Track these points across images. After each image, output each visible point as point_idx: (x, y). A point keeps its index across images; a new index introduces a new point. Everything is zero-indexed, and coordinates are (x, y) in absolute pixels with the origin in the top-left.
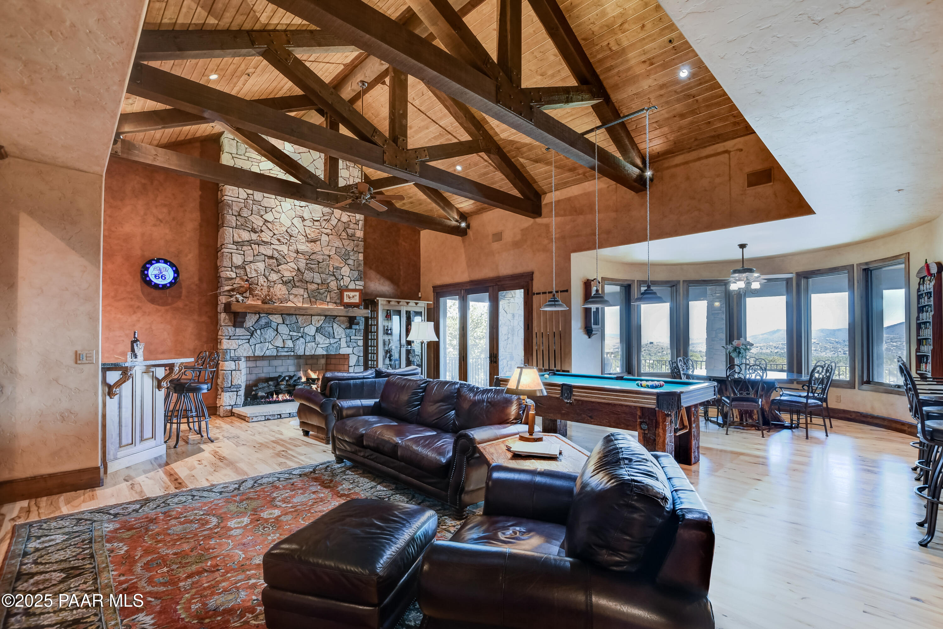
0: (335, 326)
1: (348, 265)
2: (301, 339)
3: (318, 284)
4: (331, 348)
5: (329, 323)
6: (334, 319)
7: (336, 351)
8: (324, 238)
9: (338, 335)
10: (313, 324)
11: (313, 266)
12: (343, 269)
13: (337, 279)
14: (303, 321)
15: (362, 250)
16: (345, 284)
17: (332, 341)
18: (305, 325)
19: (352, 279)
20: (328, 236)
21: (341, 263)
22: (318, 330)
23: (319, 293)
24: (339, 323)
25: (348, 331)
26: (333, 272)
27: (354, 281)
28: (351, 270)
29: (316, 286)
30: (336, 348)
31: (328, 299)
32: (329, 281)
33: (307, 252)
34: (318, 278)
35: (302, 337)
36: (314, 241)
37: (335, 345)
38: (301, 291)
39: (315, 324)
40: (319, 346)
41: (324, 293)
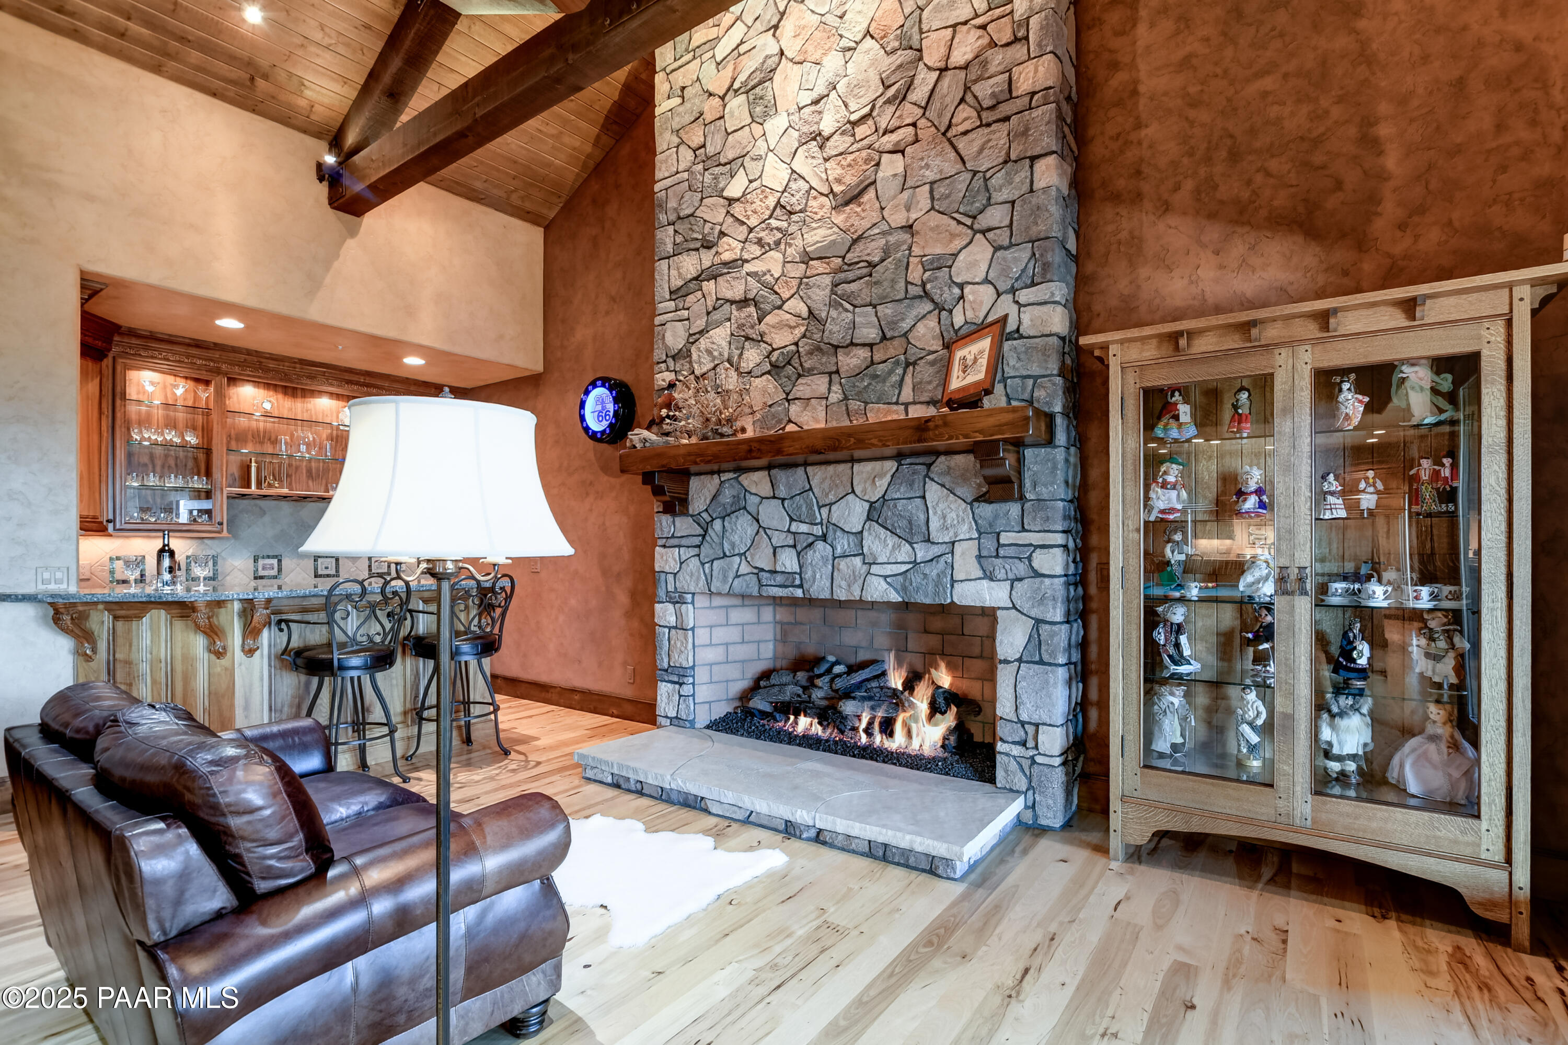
0: (933, 492)
1: (984, 232)
2: (820, 545)
3: (871, 346)
4: (916, 579)
5: (911, 485)
6: (929, 466)
7: (936, 594)
8: (892, 166)
9: (944, 528)
10: (858, 490)
11: (854, 287)
12: (961, 257)
13: (939, 307)
14: (826, 485)
15: (1049, 141)
16: (970, 315)
17: (923, 552)
18: (832, 498)
19: (1002, 287)
20: (903, 152)
21: (953, 236)
22: (874, 513)
23: (875, 377)
24: (947, 480)
25: (986, 510)
26: (924, 285)
27: (1013, 291)
28: (997, 249)
29: (863, 353)
30: (938, 583)
31: (907, 394)
32: (905, 325)
33: (833, 242)
34: (869, 324)
35: (824, 538)
36: (853, 198)
37: (933, 571)
38: (819, 384)
39: (864, 491)
40: (875, 569)
41: (891, 372)
